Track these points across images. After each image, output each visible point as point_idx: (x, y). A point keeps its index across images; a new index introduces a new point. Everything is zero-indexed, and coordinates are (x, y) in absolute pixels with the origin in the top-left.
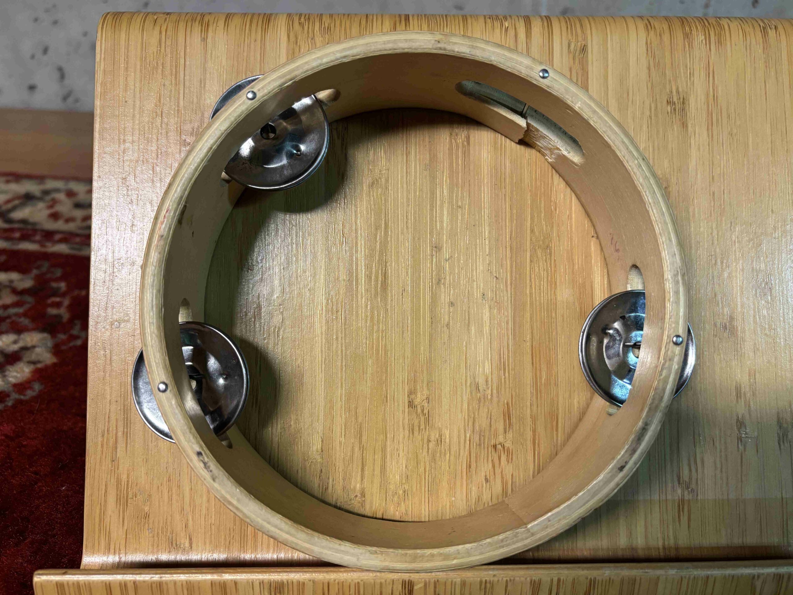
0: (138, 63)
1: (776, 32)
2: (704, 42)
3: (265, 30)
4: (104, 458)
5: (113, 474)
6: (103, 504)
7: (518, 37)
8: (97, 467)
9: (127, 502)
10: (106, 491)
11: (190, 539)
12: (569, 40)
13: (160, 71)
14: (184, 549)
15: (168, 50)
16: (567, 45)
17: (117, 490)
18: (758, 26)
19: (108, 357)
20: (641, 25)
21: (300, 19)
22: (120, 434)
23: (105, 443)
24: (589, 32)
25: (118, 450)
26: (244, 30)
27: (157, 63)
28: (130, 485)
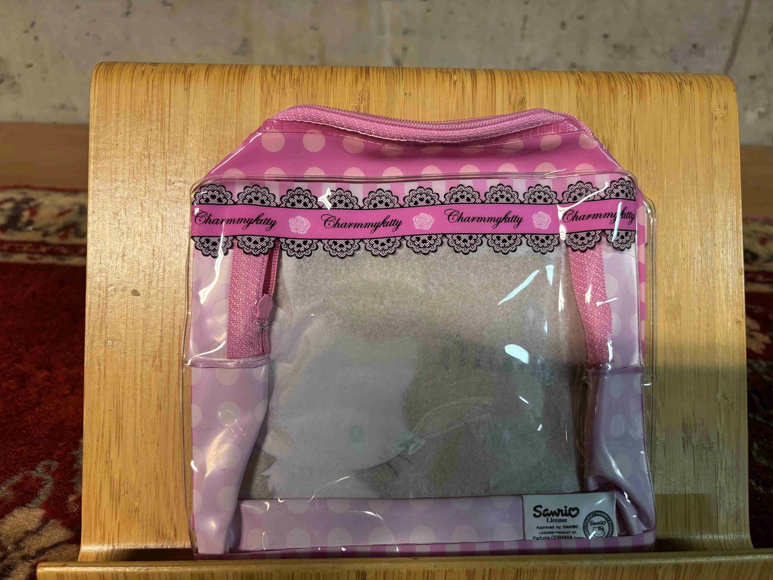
0: (128, 110)
1: (691, 87)
2: (627, 96)
3: (241, 81)
4: (99, 459)
5: (107, 474)
6: (98, 499)
7: (465, 89)
8: (93, 467)
9: (119, 498)
10: (101, 490)
11: (175, 530)
12: (510, 93)
13: (147, 117)
14: (170, 539)
15: (155, 100)
16: (508, 97)
17: (111, 488)
18: (675, 81)
19: (103, 371)
20: (573, 79)
21: (272, 72)
22: (113, 439)
23: (100, 447)
24: (527, 86)
25: (112, 452)
26: (222, 81)
27: (145, 111)
28: (122, 483)
